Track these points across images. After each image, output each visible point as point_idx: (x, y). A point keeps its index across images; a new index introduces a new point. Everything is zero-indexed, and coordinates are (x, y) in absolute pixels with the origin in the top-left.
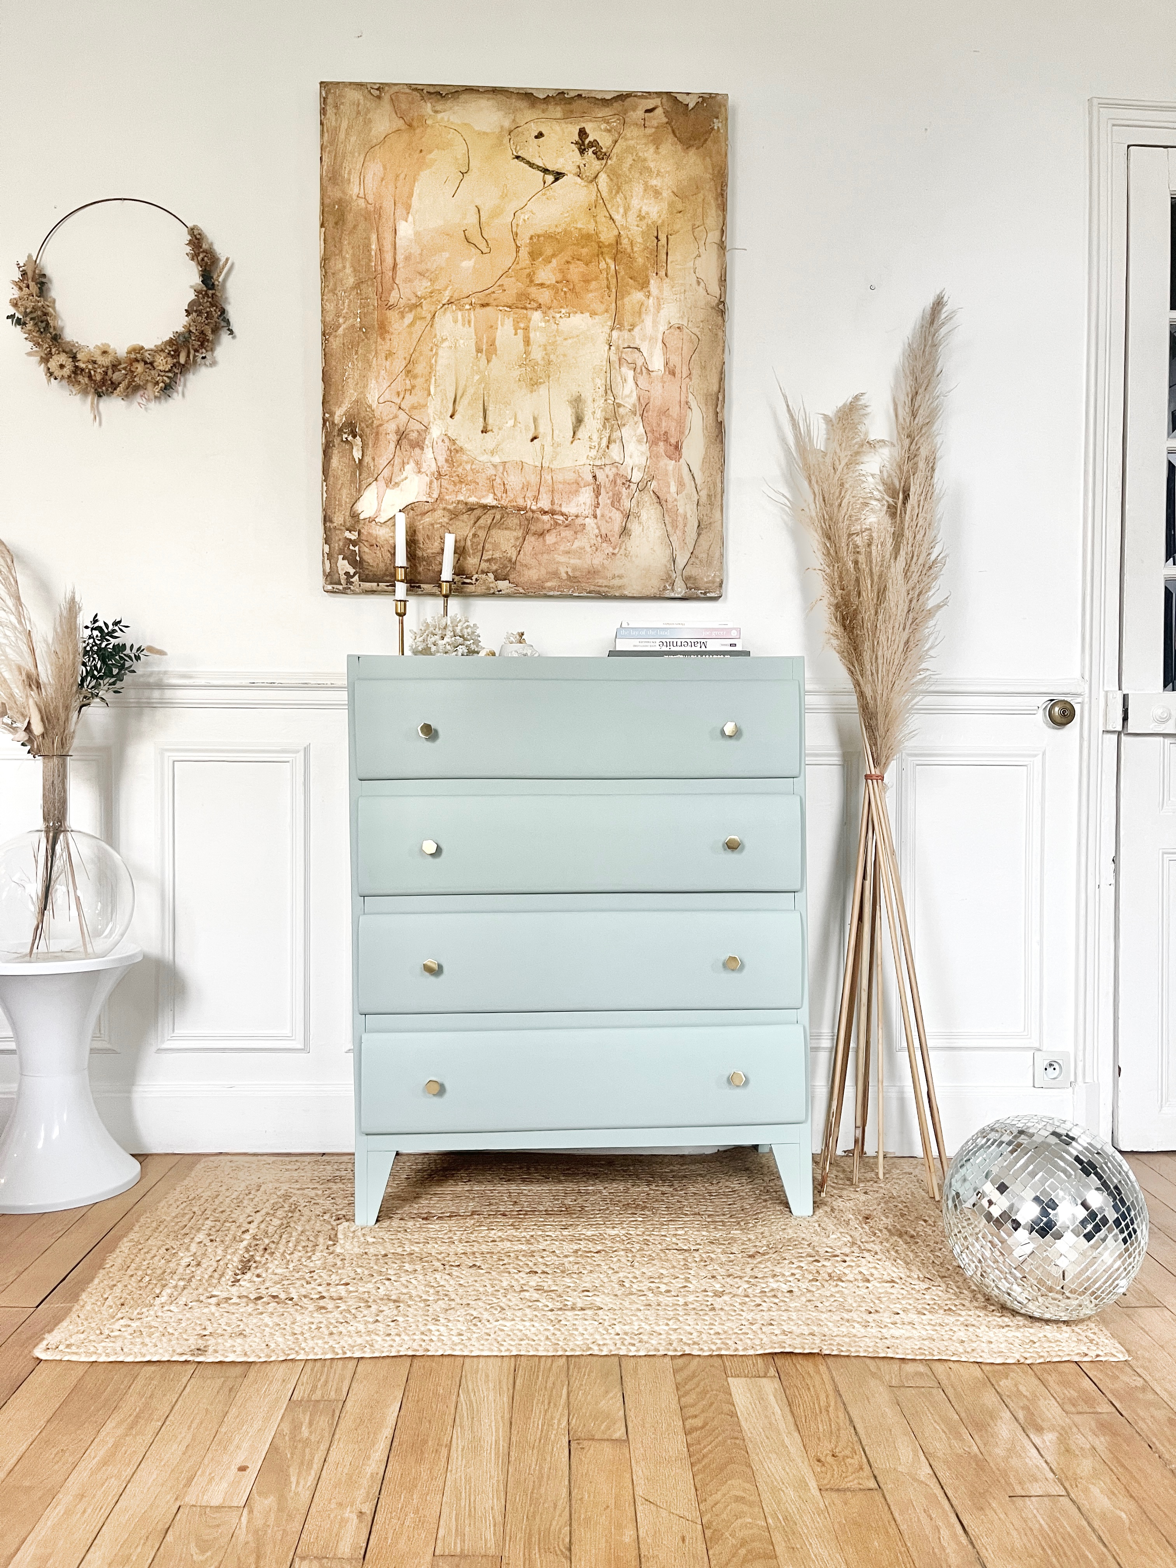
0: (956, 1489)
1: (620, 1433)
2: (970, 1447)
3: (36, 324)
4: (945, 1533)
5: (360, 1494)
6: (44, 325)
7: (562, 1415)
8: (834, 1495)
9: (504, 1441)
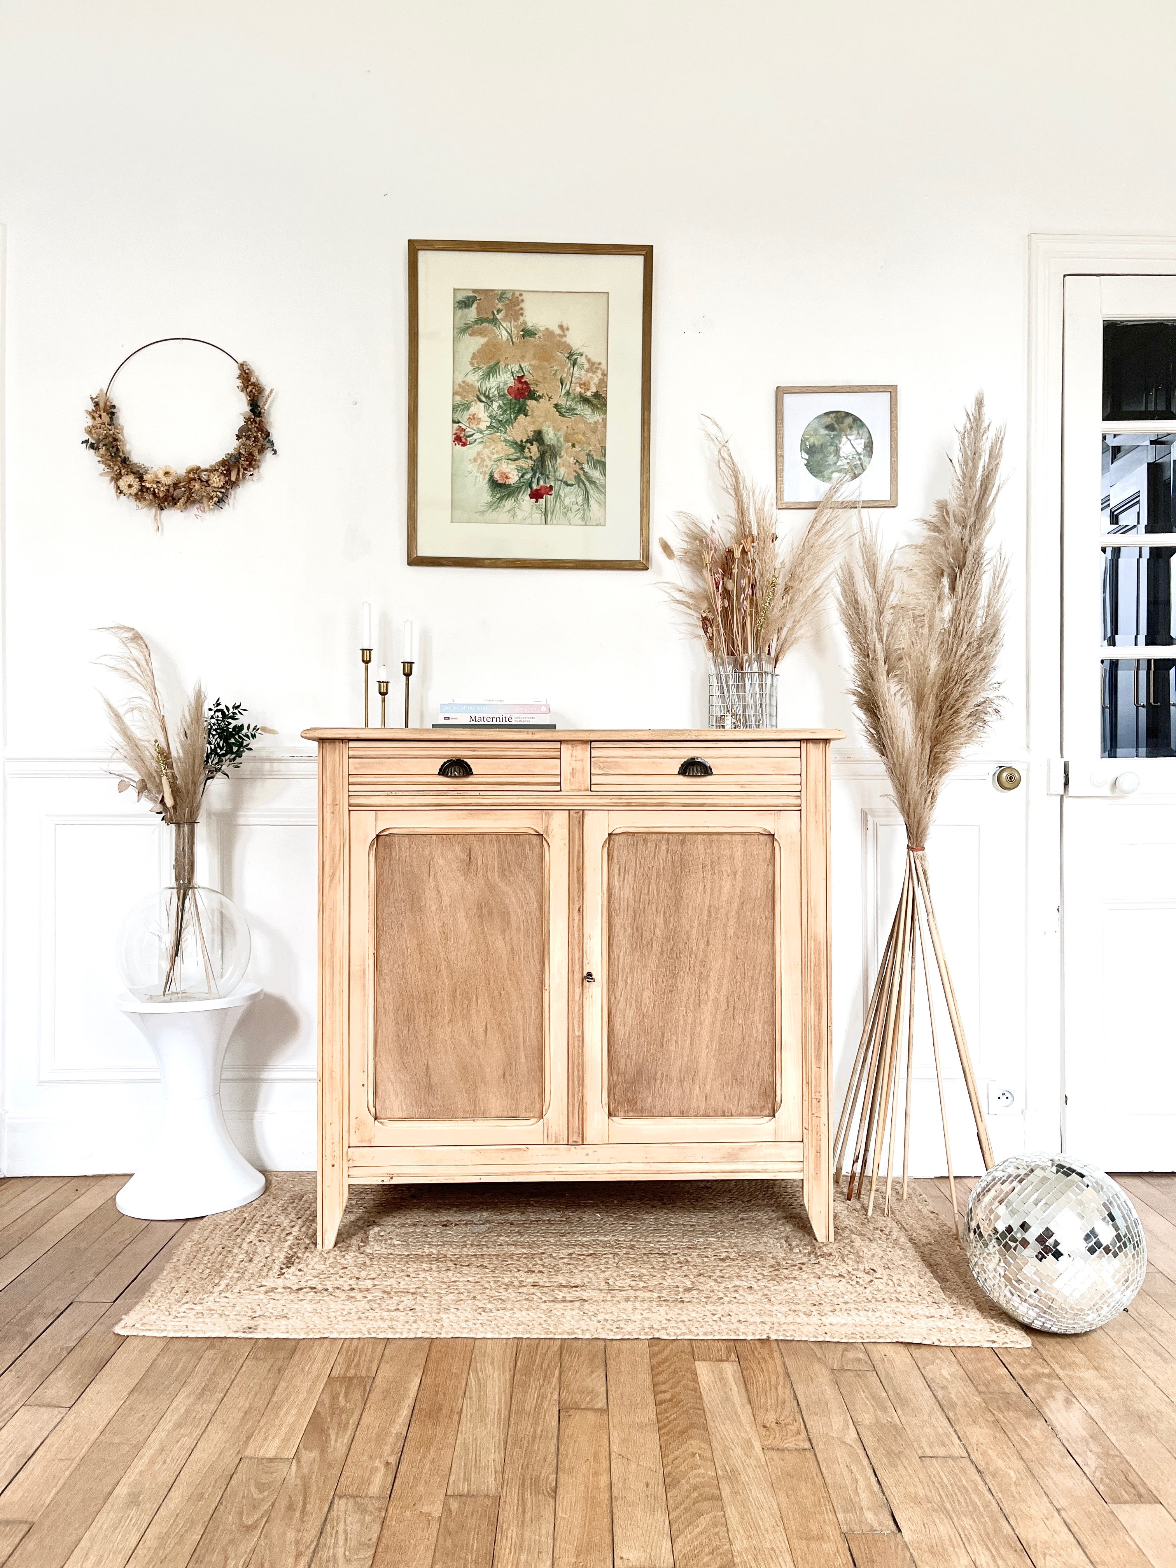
0: (876, 1450)
1: (601, 1404)
2: (892, 1418)
3: (107, 449)
4: (862, 1483)
5: (387, 1449)
6: (115, 450)
7: (554, 1389)
8: (773, 1453)
9: (505, 1409)
